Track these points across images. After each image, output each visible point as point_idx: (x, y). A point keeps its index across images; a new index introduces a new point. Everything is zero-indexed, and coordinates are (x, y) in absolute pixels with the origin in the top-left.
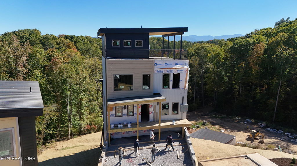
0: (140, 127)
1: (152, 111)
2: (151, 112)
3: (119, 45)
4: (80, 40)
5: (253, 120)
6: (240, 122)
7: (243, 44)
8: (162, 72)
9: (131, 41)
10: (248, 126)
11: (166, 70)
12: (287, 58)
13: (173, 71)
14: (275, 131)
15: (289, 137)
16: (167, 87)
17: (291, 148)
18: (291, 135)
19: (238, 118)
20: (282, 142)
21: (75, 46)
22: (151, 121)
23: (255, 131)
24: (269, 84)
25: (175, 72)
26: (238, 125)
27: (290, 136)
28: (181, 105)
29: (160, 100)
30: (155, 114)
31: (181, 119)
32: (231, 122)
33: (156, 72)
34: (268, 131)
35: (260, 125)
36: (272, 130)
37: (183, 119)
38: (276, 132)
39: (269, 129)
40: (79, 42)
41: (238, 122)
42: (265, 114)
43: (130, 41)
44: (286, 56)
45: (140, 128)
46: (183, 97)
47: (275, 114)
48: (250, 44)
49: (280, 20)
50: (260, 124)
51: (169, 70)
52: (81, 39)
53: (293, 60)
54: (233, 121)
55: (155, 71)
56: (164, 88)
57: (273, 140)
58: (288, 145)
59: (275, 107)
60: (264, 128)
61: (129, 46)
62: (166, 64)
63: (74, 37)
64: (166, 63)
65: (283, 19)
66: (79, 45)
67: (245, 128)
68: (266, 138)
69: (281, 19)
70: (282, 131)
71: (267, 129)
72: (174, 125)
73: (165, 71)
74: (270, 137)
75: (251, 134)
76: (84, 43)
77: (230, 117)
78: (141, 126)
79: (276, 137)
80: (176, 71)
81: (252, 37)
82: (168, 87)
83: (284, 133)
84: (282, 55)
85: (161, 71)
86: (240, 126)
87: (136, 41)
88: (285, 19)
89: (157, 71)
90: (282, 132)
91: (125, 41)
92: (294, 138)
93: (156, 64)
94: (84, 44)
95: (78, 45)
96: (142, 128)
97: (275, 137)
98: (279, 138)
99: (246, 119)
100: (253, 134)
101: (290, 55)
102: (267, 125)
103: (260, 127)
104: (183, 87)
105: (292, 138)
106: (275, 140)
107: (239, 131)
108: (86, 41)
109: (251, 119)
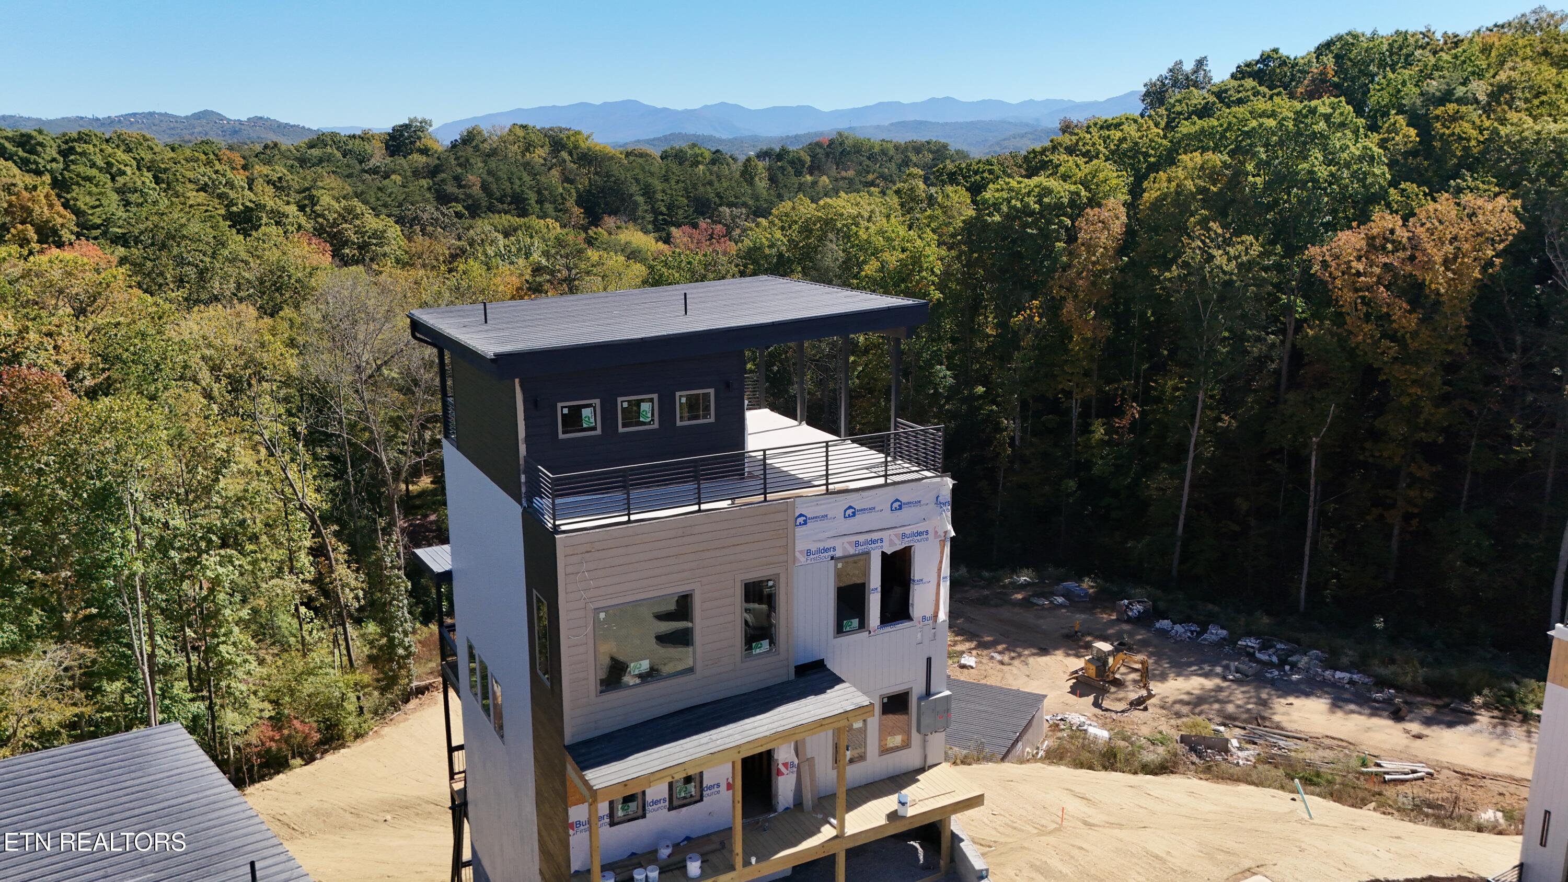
0: (750, 863)
1: (789, 761)
2: (785, 765)
3: (594, 429)
4: (93, 165)
5: (1087, 585)
6: (1035, 600)
7: (1026, 206)
8: (832, 553)
9: (655, 396)
10: (1079, 619)
11: (849, 543)
12: (1229, 284)
13: (882, 540)
14: (1192, 632)
15: (1259, 661)
16: (855, 622)
17: (1276, 718)
18: (1263, 648)
19: (1023, 579)
20: (1234, 686)
21: (66, 206)
22: (787, 809)
23: (1105, 647)
24: (1145, 397)
25: (892, 543)
26: (1029, 617)
27: (1260, 650)
28: (920, 699)
29: (845, 716)
30: (805, 769)
31: (922, 770)
32: (996, 606)
33: (802, 559)
34: (1164, 633)
35: (1127, 607)
36: (1178, 627)
37: (930, 767)
38: (1200, 634)
39: (1165, 624)
40: (89, 179)
41: (1026, 603)
42: (1140, 546)
43: (651, 400)
44: (1224, 273)
45: (748, 869)
46: (929, 660)
47: (1179, 543)
48: (1058, 208)
49: (1164, 72)
50: (1126, 602)
51: (861, 538)
52: (100, 163)
53: (1253, 292)
54: (1003, 599)
55: (797, 554)
56: (840, 630)
57: (1195, 684)
58: (1264, 703)
59: (1179, 508)
60: (1143, 620)
61: (644, 424)
62: (850, 512)
63: (41, 145)
64: (850, 507)
65: (1176, 64)
66: (92, 201)
67: (1066, 631)
68: (1163, 677)
69: (1171, 65)
70: (1222, 628)
71: (1158, 625)
72: (904, 817)
73: (843, 547)
74: (1180, 668)
75: (1089, 661)
76: (118, 185)
77: (986, 574)
78: (753, 860)
79: (1203, 662)
80: (893, 538)
81: (1062, 169)
82: (862, 626)
83: (1232, 640)
84: (1207, 269)
85: (826, 550)
86: (1041, 621)
87: (681, 397)
88: (1188, 67)
89: (809, 552)
90: (1223, 633)
91: (623, 402)
92: (1275, 659)
93: (801, 520)
94: (118, 191)
95: (83, 201)
96: (764, 864)
97: (1199, 663)
98: (1219, 670)
99: (1060, 580)
100: (1099, 659)
101: (1240, 266)
102: (1154, 607)
103: (1129, 620)
104: (929, 614)
105: (1271, 664)
106: (1209, 684)
107: (1044, 651)
108: (128, 170)
109: (1080, 579)
